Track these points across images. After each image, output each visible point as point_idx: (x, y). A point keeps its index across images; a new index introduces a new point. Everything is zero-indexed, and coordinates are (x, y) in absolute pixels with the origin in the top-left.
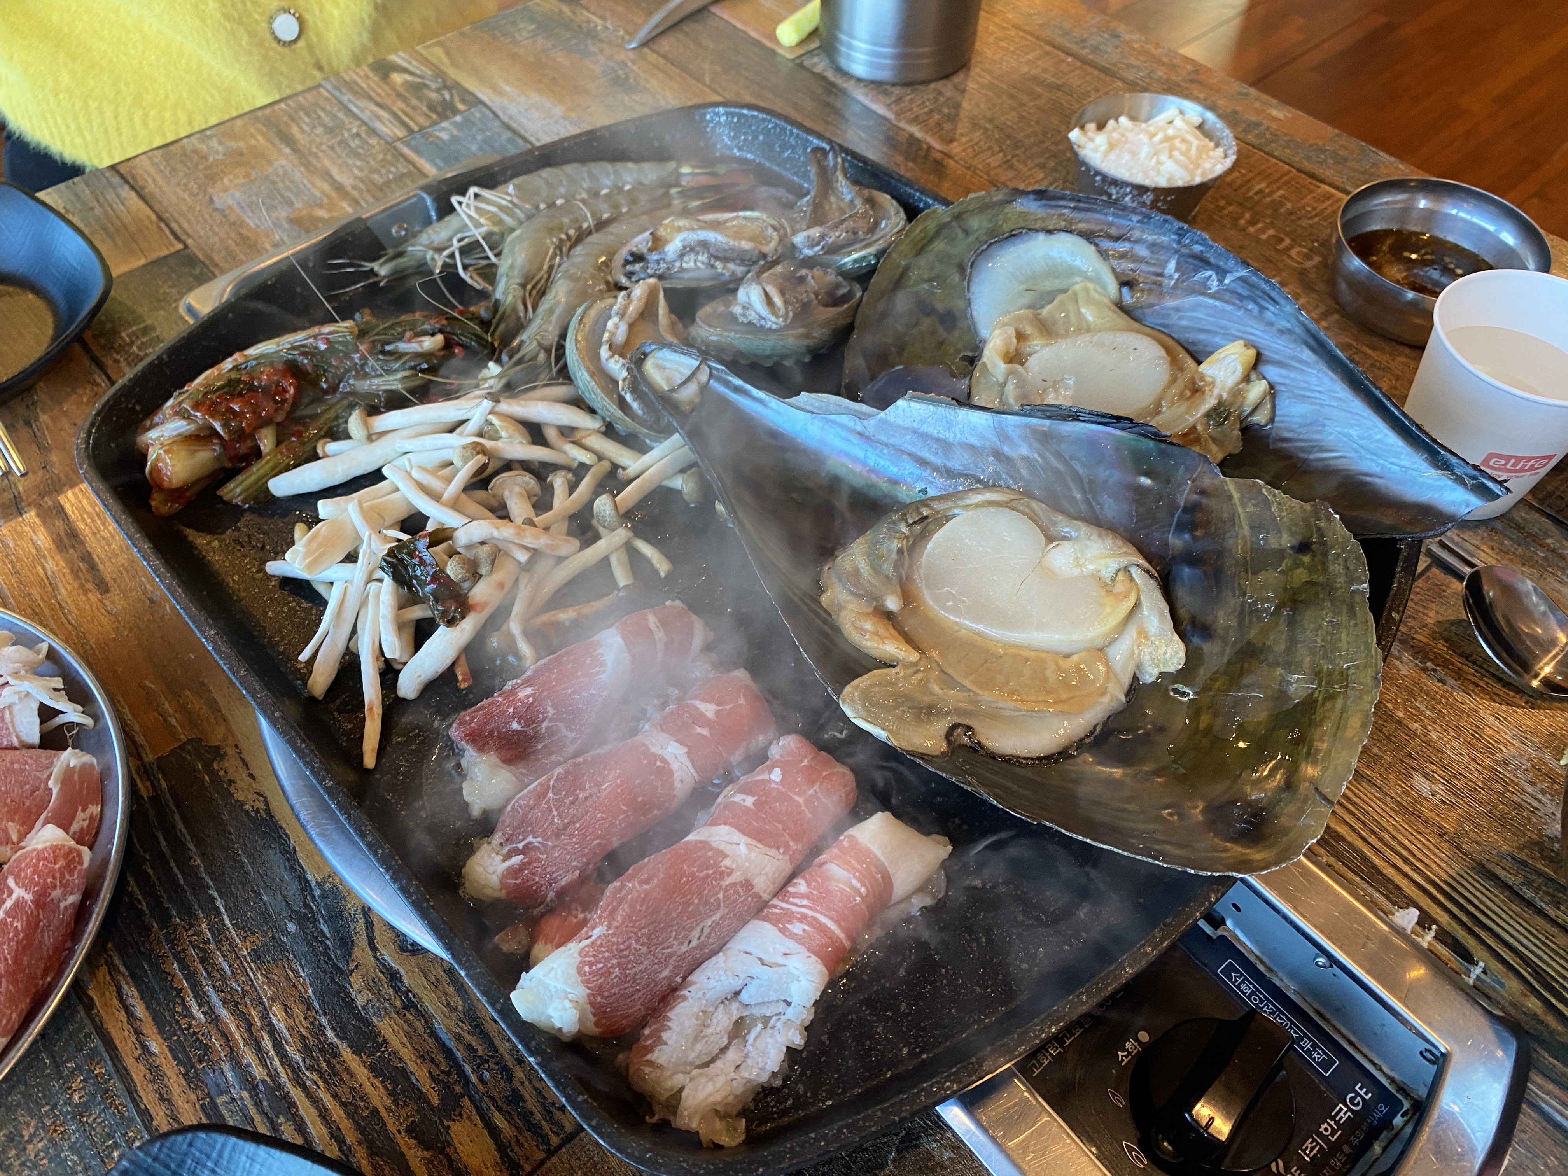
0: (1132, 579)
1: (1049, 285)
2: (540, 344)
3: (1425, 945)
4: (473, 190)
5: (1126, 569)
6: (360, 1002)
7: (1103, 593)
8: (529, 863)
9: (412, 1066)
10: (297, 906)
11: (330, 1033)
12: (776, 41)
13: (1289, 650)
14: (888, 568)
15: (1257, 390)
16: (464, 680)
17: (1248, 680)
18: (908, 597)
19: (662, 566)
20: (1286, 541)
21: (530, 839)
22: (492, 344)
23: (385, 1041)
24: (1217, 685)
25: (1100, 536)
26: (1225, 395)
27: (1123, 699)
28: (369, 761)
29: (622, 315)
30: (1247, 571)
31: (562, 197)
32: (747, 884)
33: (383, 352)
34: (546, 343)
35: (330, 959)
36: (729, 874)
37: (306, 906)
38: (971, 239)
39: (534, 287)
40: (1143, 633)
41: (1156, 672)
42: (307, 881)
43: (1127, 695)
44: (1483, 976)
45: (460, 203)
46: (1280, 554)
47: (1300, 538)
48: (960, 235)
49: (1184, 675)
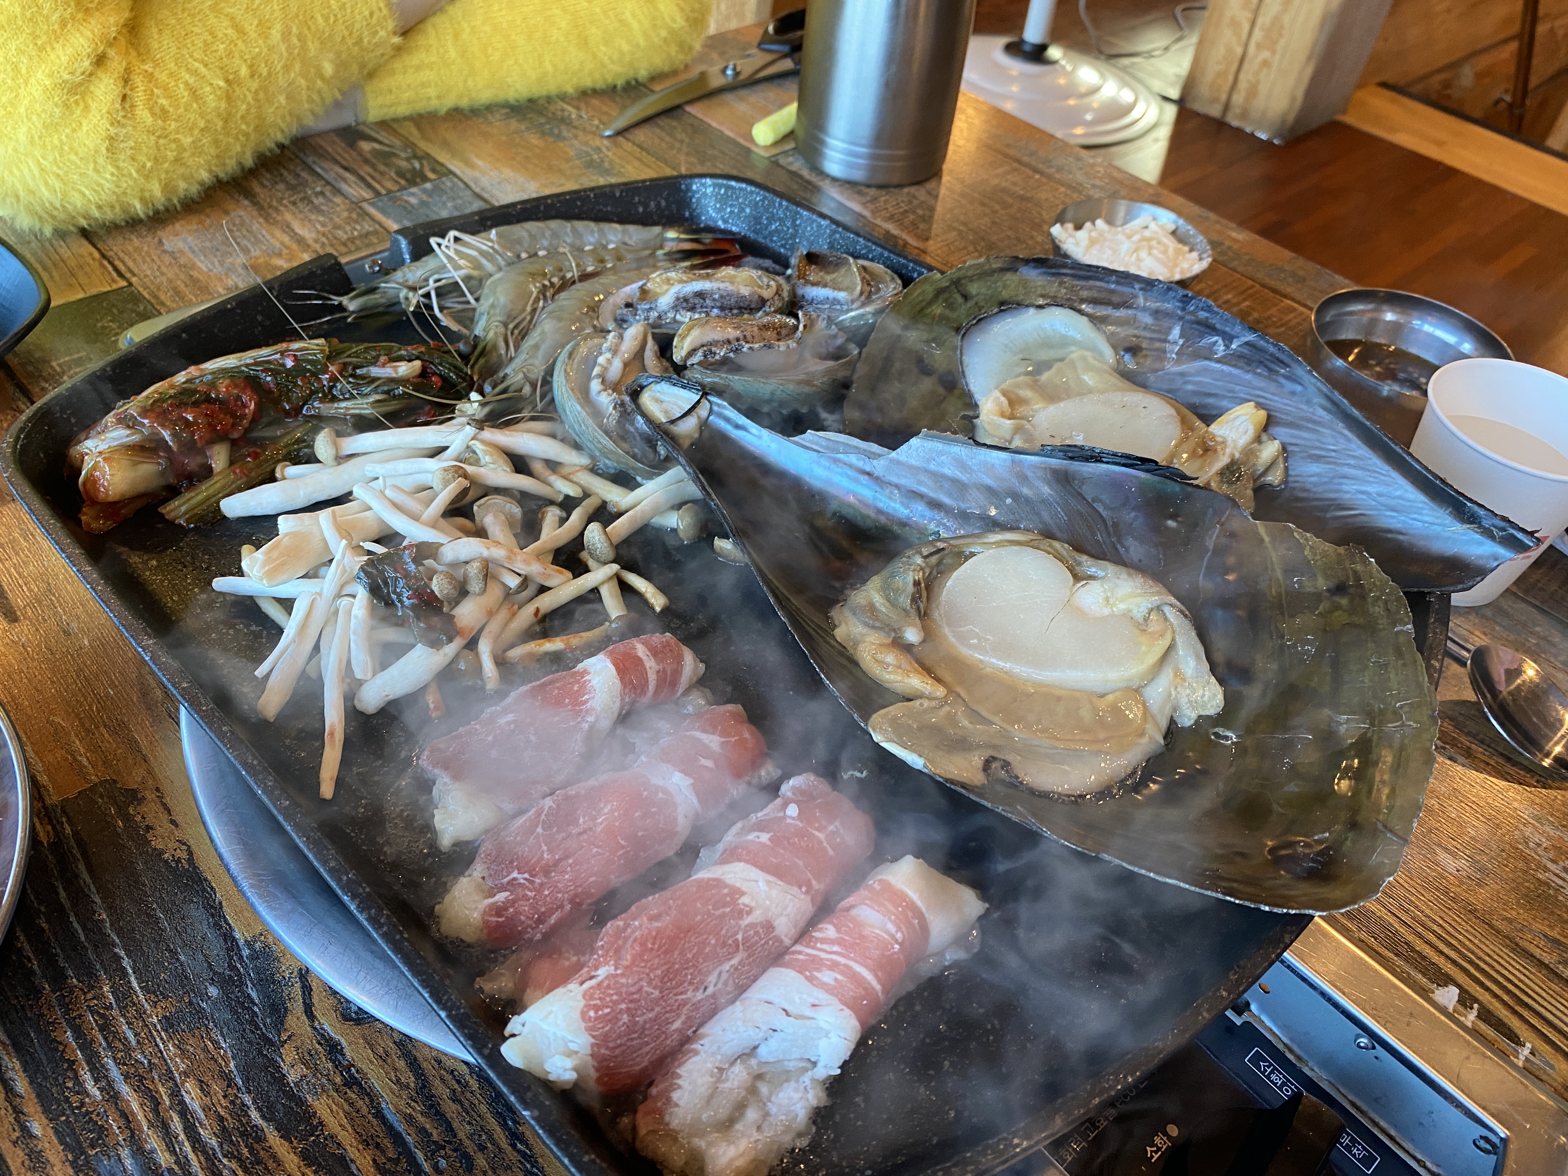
0: (1166, 619)
1: (1044, 355)
2: (525, 377)
3: (1469, 1025)
4: (452, 234)
5: (1158, 608)
6: (292, 1077)
7: (1138, 632)
8: (514, 902)
9: (352, 1153)
10: (221, 967)
11: (254, 1114)
12: (752, 140)
13: (1335, 691)
14: (904, 601)
15: (1270, 450)
16: (435, 708)
17: (1294, 722)
18: (929, 633)
19: (657, 601)
20: (1322, 584)
21: (515, 874)
22: (472, 378)
23: (321, 1123)
25: (1129, 575)
26: (1237, 455)
27: (1162, 742)
28: (327, 790)
29: (615, 351)
30: (1282, 614)
31: (544, 249)
32: (769, 927)
33: (355, 375)
34: (532, 376)
35: (257, 1027)
36: (749, 913)
37: (232, 967)
38: (970, 304)
39: (516, 327)
40: (1178, 674)
41: (1194, 716)
42: (234, 939)
43: (1165, 738)
44: (1531, 1058)
45: (439, 245)
46: (1317, 597)
47: (1336, 581)
48: (960, 299)
49: (1224, 718)
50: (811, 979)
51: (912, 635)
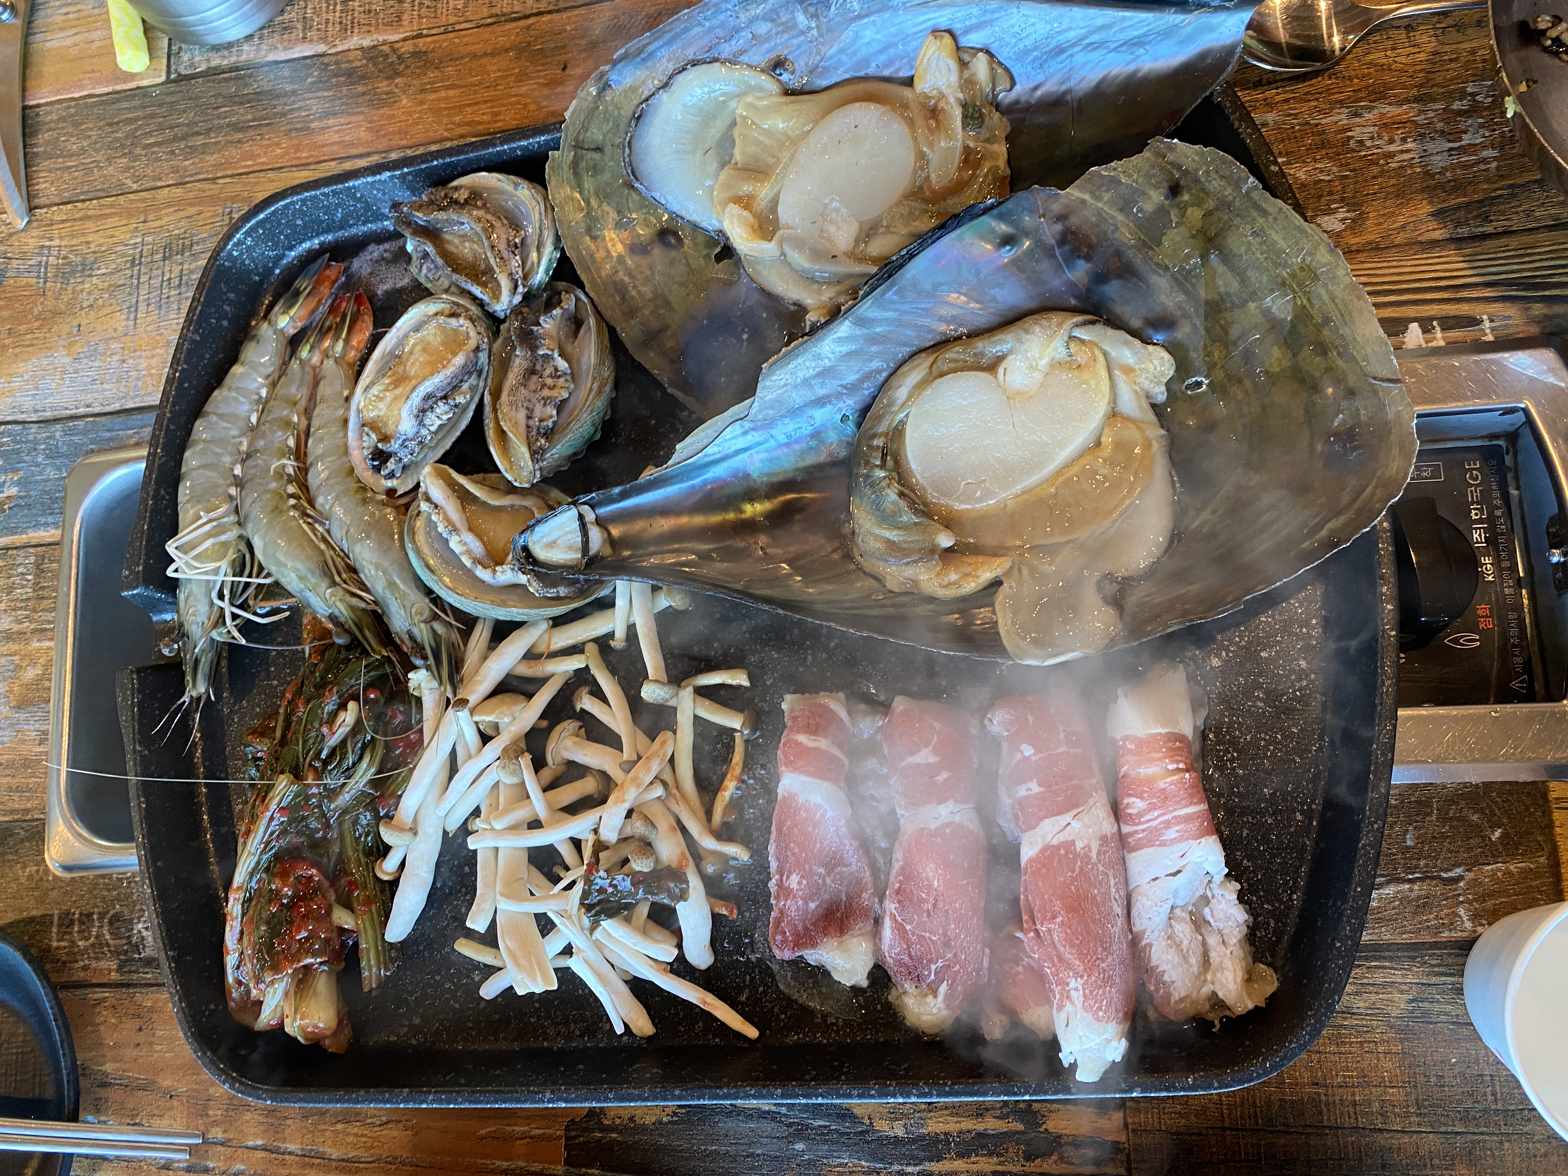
0: (1082, 341)
1: (715, 131)
2: (425, 622)
3: (1442, 343)
4: (171, 548)
5: (1071, 338)
6: (900, 1132)
7: (1076, 373)
8: (954, 981)
9: (980, 1127)
10: (784, 1131)
11: (910, 1169)
13: (1244, 282)
14: (908, 517)
15: (981, 67)
16: (731, 912)
17: (1235, 332)
18: (949, 522)
19: (739, 679)
20: (1156, 197)
22: (383, 657)
23: (946, 1134)
24: (1216, 354)
25: (1027, 332)
26: (961, 96)
27: (1164, 432)
28: (752, 1033)
29: (455, 530)
30: (1152, 249)
31: (233, 464)
33: (326, 763)
34: (426, 614)
35: (848, 1134)
36: (1090, 850)
37: (790, 1125)
38: (608, 150)
39: (339, 575)
40: (1128, 370)
41: (1163, 388)
42: (768, 1112)
43: (1162, 427)
44: (1493, 324)
45: (179, 570)
46: (1162, 211)
47: (1165, 184)
48: (596, 156)
49: (1183, 368)
50: (1163, 844)
51: (945, 540)
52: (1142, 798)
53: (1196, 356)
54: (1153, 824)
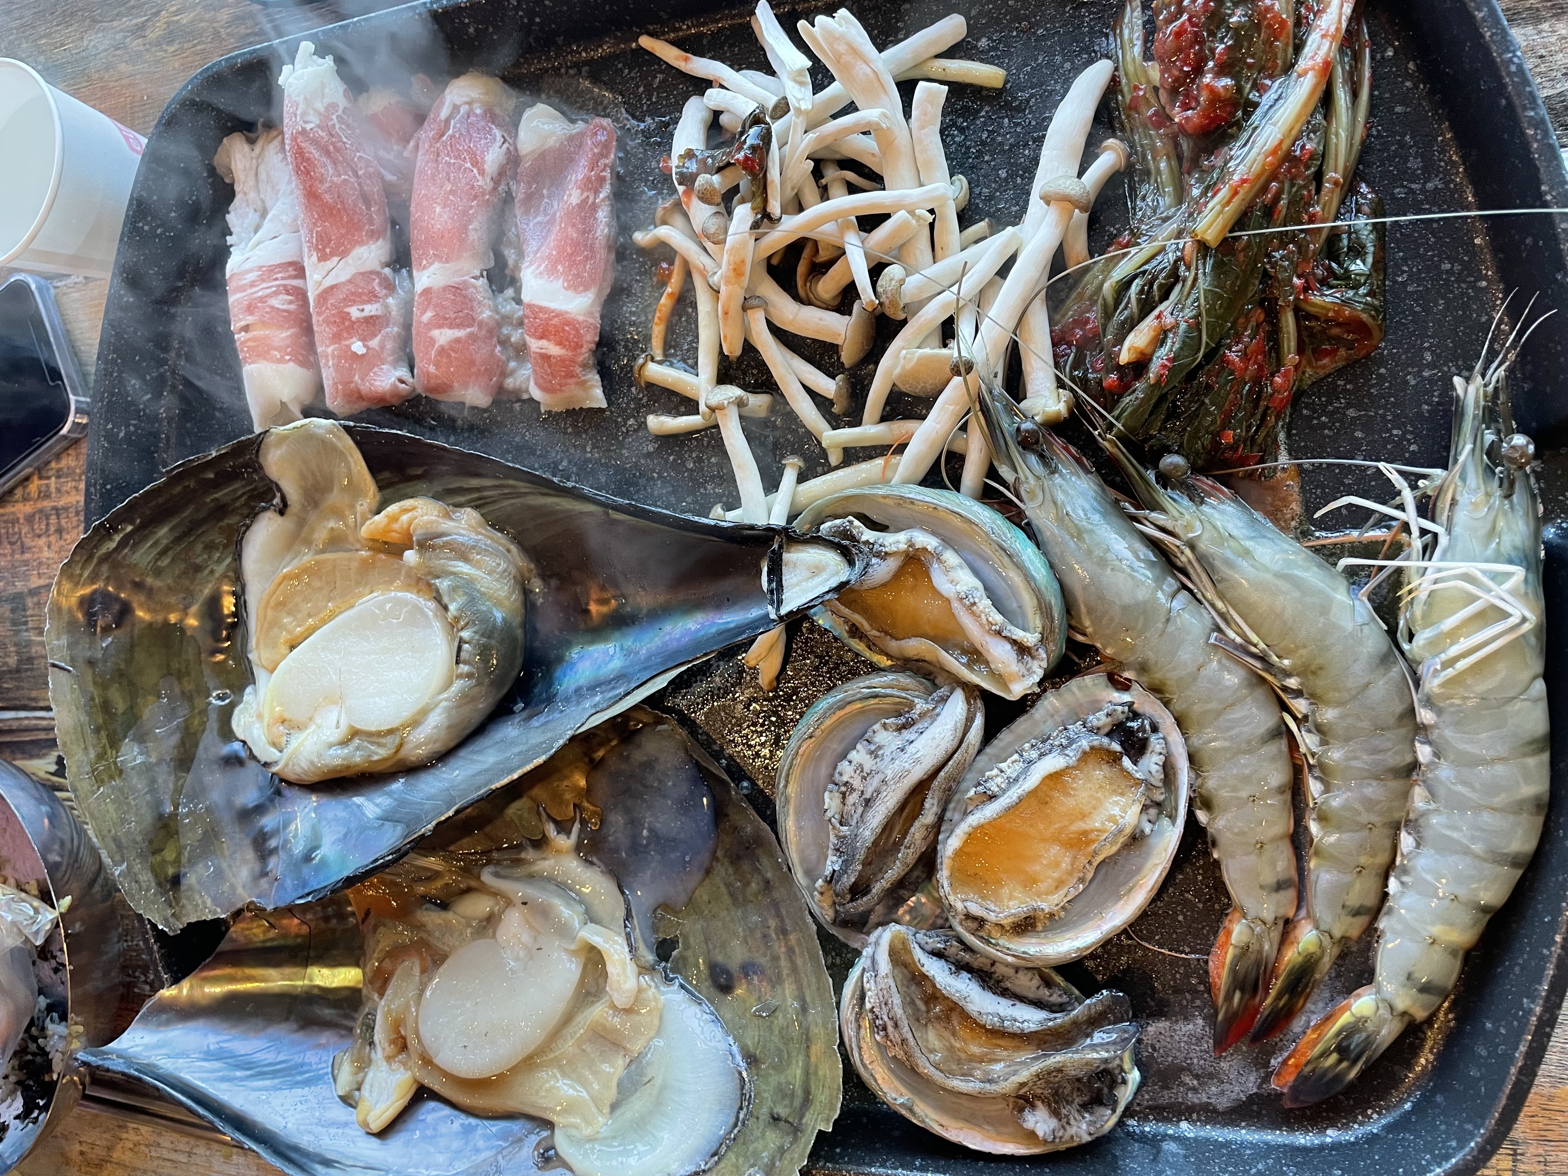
14: (443, 584)
20: (191, 879)
24: (196, 722)
26: (370, 1053)
28: (645, 42)
46: (192, 862)
50: (261, 268)
51: (410, 557)
52: (272, 307)
53: (213, 724)
54: (264, 285)
